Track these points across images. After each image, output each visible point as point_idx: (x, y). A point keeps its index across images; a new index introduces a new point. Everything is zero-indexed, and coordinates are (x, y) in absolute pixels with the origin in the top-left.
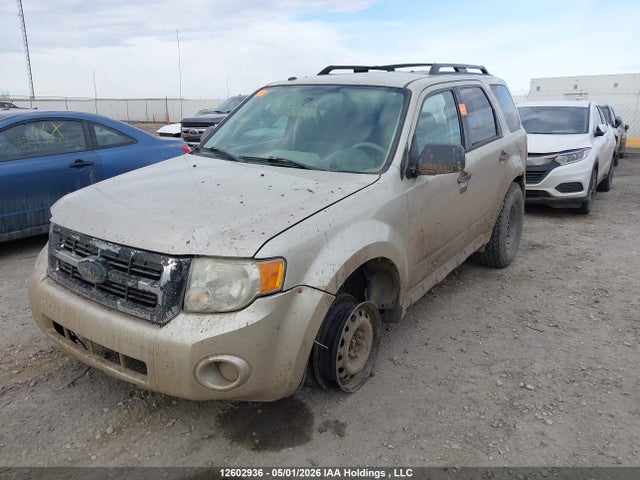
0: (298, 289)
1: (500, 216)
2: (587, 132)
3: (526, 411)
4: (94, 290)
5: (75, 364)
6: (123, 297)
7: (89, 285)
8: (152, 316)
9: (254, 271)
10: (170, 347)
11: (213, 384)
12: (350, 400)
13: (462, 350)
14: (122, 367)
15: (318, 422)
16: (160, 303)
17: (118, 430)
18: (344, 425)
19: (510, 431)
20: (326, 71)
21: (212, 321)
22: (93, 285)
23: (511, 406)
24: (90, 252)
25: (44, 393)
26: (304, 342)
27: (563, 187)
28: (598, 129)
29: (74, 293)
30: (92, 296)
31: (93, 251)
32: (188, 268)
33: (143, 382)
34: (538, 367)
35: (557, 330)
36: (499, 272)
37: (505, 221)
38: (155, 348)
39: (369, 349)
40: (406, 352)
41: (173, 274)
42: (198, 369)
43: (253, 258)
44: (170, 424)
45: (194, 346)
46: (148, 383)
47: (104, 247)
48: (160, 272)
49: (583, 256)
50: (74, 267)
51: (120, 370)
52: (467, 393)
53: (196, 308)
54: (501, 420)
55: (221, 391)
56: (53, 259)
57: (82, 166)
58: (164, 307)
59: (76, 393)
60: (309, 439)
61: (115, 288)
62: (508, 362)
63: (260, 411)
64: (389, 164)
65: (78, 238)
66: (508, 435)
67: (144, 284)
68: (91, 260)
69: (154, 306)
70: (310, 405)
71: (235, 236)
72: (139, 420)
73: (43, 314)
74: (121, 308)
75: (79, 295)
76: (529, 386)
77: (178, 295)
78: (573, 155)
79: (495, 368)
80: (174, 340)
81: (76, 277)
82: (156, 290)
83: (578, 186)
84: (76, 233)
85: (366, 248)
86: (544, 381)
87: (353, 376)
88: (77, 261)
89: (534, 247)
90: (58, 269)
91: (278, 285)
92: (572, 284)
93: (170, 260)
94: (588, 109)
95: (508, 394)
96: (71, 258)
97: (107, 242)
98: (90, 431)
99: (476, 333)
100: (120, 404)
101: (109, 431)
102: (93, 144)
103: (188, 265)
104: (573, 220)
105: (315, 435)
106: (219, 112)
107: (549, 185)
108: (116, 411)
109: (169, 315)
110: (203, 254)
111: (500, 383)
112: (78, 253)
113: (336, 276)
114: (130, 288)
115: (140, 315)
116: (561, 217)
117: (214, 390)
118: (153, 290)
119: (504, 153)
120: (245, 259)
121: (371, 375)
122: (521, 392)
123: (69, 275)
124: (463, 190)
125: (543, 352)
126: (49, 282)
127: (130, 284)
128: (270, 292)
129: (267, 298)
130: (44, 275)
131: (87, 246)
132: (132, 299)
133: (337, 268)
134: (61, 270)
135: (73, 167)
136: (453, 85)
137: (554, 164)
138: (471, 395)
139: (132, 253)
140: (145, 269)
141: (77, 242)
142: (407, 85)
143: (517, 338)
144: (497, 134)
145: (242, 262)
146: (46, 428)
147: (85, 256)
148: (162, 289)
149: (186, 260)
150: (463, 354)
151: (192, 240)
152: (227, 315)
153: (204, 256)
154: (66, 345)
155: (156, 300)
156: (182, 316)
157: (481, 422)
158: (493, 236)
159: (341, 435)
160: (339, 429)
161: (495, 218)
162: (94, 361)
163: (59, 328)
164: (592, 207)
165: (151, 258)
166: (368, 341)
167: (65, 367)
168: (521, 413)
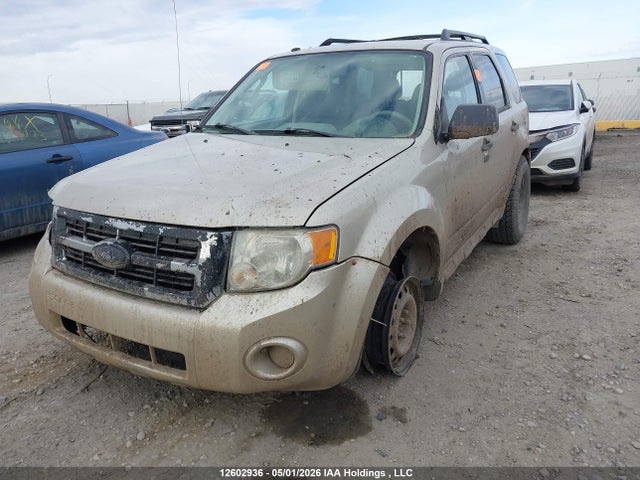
0: (352, 261)
1: (512, 190)
2: (573, 109)
3: (591, 382)
4: (113, 277)
5: (85, 368)
6: (151, 282)
7: (106, 272)
8: (189, 300)
9: (306, 242)
10: (214, 333)
11: (266, 374)
12: (401, 383)
13: (502, 326)
14: (153, 363)
15: (374, 409)
16: (199, 284)
17: (150, 436)
18: (403, 411)
19: (582, 403)
20: (328, 43)
21: (262, 301)
22: (112, 272)
23: (573, 377)
24: (104, 235)
25: (55, 401)
26: (361, 321)
27: (555, 164)
28: (583, 105)
29: (89, 283)
30: (112, 283)
31: (110, 232)
32: (230, 243)
33: (180, 378)
34: (586, 337)
35: (591, 300)
36: (512, 248)
37: (517, 194)
38: (197, 337)
39: (414, 327)
40: (444, 331)
41: (213, 250)
42: (248, 357)
43: (304, 226)
44: (208, 424)
45: (244, 329)
46: (187, 378)
47: (124, 226)
48: (197, 249)
49: (589, 229)
50: (86, 253)
51: (151, 367)
52: (522, 368)
53: (242, 287)
54: (569, 394)
55: (274, 380)
56: (59, 248)
57: (61, 161)
58: (203, 288)
59: (92, 398)
60: (370, 428)
61: (139, 273)
62: (554, 334)
63: (307, 403)
64: (420, 127)
65: (89, 220)
66: (582, 408)
67: (177, 265)
68: (109, 243)
69: (190, 289)
70: (359, 391)
71: (279, 204)
72: (172, 423)
73: (50, 311)
74: (149, 295)
75: (94, 285)
76: (585, 357)
77: (220, 274)
78: (563, 131)
79: (543, 341)
80: (219, 325)
81: (88, 266)
82: (193, 269)
83: (569, 162)
84: (87, 214)
85: (414, 216)
86: (598, 351)
87: (400, 358)
88: (91, 246)
89: (538, 223)
90: (64, 258)
91: (332, 257)
92: (589, 255)
93: (209, 234)
94: (571, 86)
95: (566, 366)
96: (83, 244)
97: (128, 220)
98: (118, 438)
99: (511, 308)
100: (147, 406)
101: (140, 436)
102: (70, 138)
103: (230, 239)
104: (566, 197)
105: (375, 423)
106: (189, 109)
107: (541, 162)
108: (143, 415)
109: (211, 297)
110: (246, 225)
111: (554, 355)
112: (89, 238)
113: (390, 245)
114: (159, 271)
115: (173, 300)
116: (554, 195)
117: (267, 379)
118: (189, 270)
119: (514, 124)
120: (295, 228)
121: (417, 357)
122: (579, 363)
123: (81, 264)
124: (486, 159)
125: (586, 322)
126: (56, 275)
127: (159, 266)
128: (325, 264)
129: (322, 271)
130: (49, 267)
131: (101, 228)
132: (161, 284)
133: (390, 237)
134: (68, 258)
135: (51, 162)
136: (465, 50)
137: (546, 141)
138: (527, 369)
139: (161, 231)
140: (177, 248)
141: (88, 224)
142: (426, 47)
143: (554, 310)
144: (505, 103)
145: (292, 232)
146: (65, 440)
147: (101, 240)
148: (200, 267)
149: (229, 233)
150: (503, 330)
151: (231, 211)
152: (278, 293)
153: (248, 227)
154: (81, 344)
155: (192, 281)
156: (225, 297)
157: (548, 397)
158: (506, 211)
159: (404, 421)
160: (399, 415)
161: (508, 192)
162: (117, 358)
163: (70, 325)
164: (583, 183)
165: (186, 234)
166: (413, 321)
167: (73, 372)
168: (587, 384)
